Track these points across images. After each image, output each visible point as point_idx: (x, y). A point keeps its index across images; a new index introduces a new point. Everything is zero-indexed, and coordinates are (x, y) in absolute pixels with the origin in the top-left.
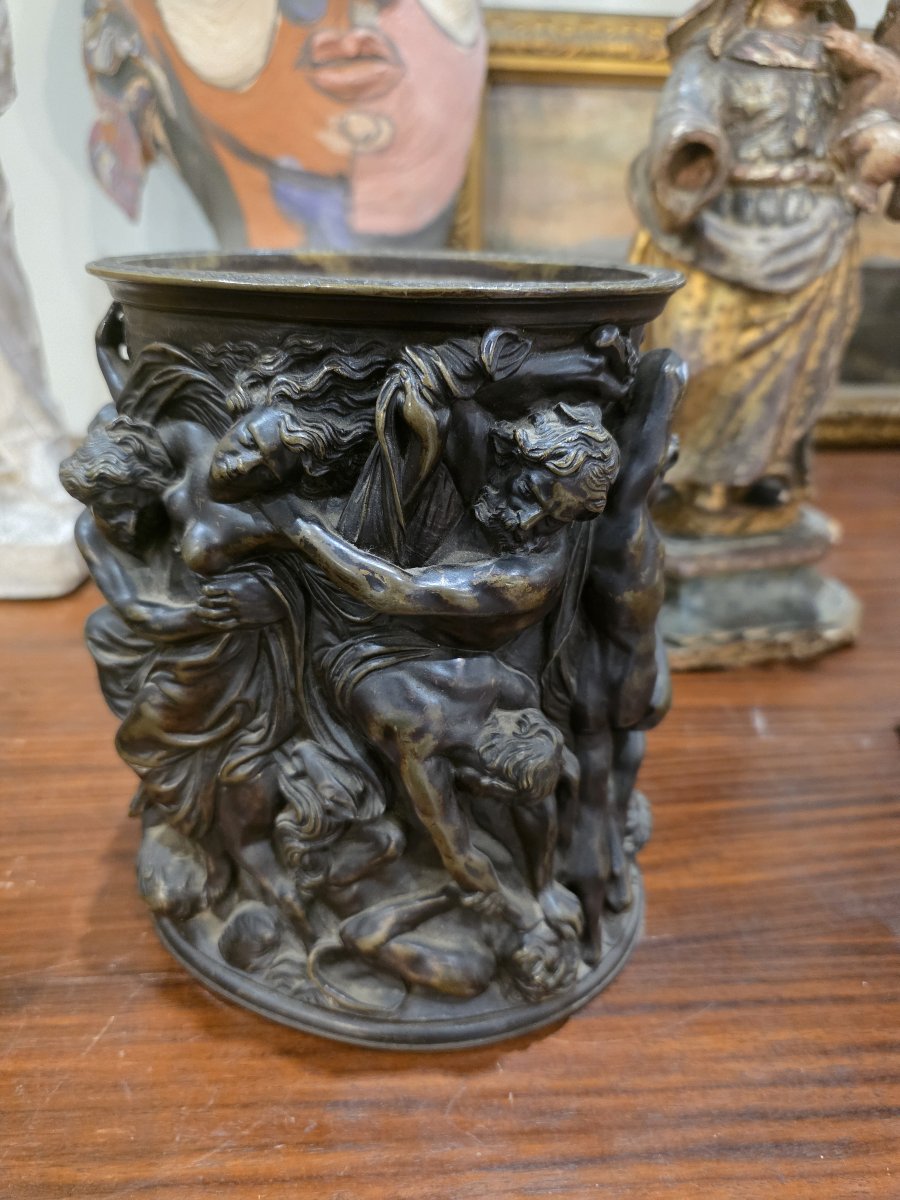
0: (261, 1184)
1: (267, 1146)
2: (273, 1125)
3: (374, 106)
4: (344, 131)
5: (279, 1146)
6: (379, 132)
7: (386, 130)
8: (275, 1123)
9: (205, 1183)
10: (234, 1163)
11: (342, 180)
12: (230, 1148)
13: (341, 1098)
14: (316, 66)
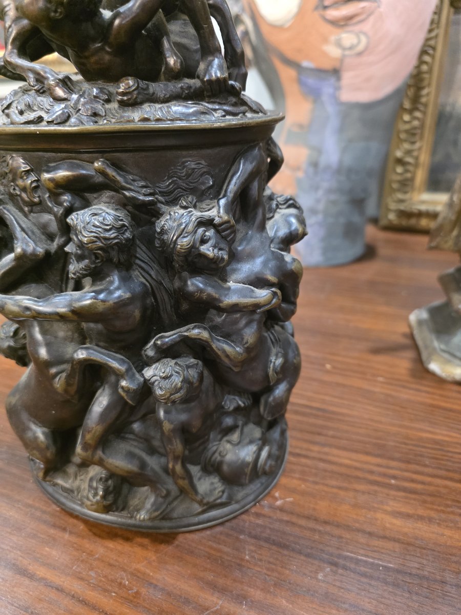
0: (95, 609)
1: (108, 591)
2: (116, 582)
3: (357, 28)
4: (339, 44)
5: (114, 594)
6: (359, 42)
7: (364, 40)
8: (118, 581)
9: (73, 596)
10: (91, 593)
11: (336, 72)
12: (93, 584)
13: (154, 582)
14: (325, 8)
